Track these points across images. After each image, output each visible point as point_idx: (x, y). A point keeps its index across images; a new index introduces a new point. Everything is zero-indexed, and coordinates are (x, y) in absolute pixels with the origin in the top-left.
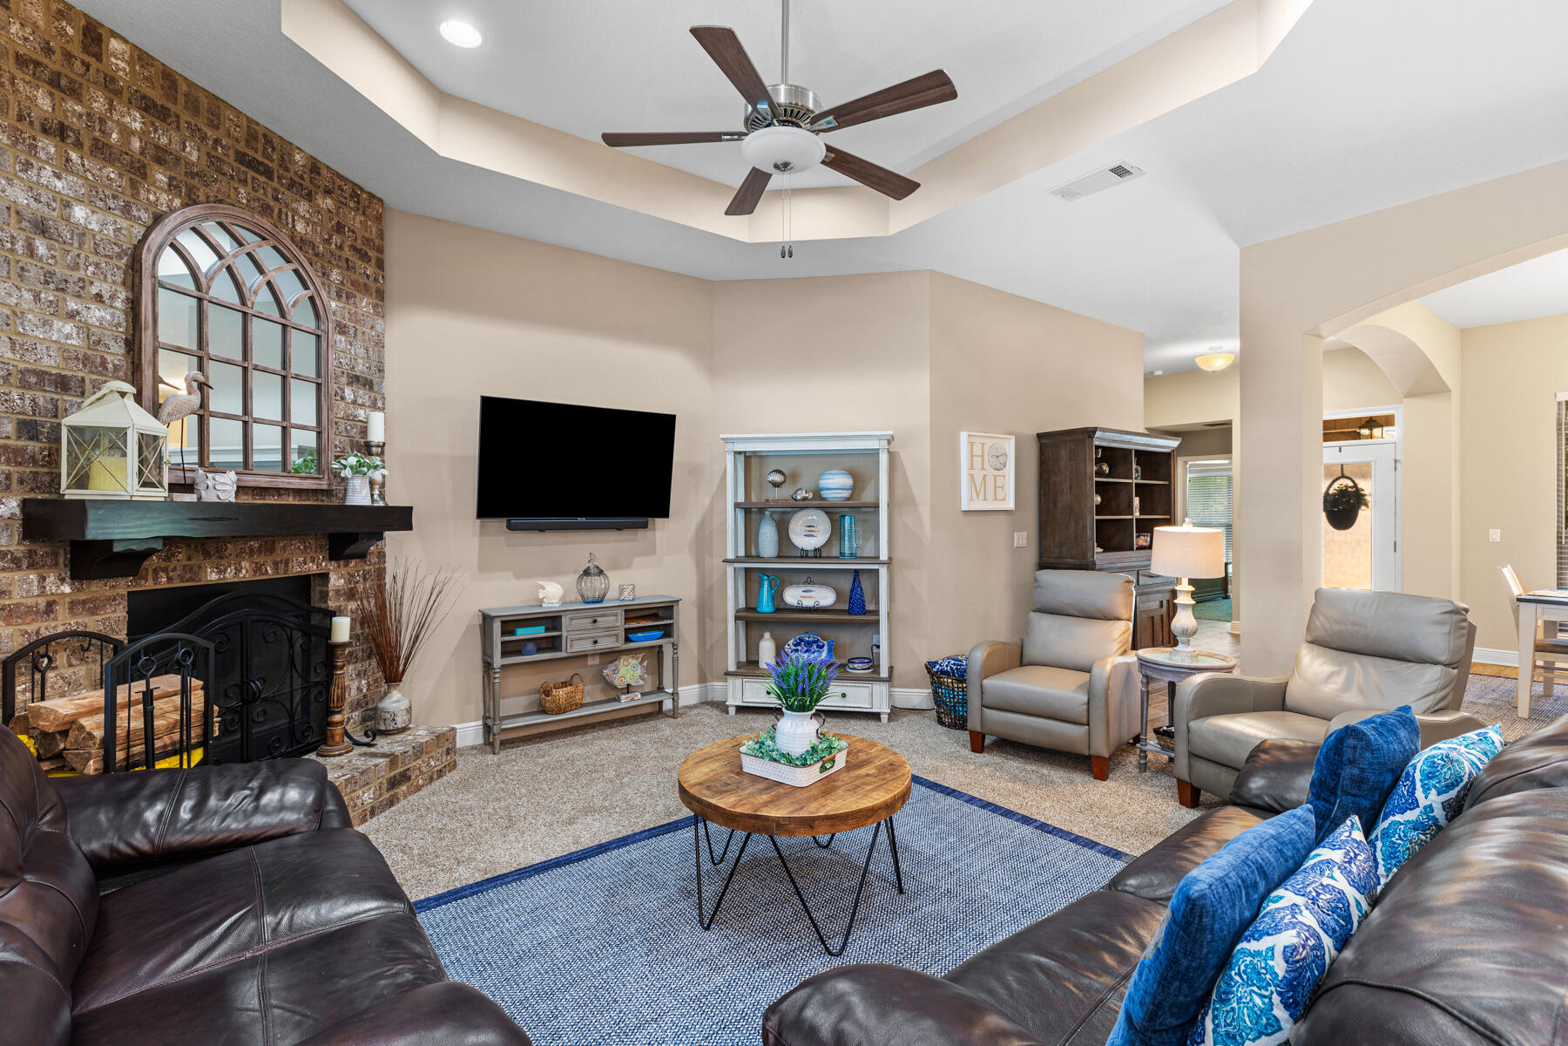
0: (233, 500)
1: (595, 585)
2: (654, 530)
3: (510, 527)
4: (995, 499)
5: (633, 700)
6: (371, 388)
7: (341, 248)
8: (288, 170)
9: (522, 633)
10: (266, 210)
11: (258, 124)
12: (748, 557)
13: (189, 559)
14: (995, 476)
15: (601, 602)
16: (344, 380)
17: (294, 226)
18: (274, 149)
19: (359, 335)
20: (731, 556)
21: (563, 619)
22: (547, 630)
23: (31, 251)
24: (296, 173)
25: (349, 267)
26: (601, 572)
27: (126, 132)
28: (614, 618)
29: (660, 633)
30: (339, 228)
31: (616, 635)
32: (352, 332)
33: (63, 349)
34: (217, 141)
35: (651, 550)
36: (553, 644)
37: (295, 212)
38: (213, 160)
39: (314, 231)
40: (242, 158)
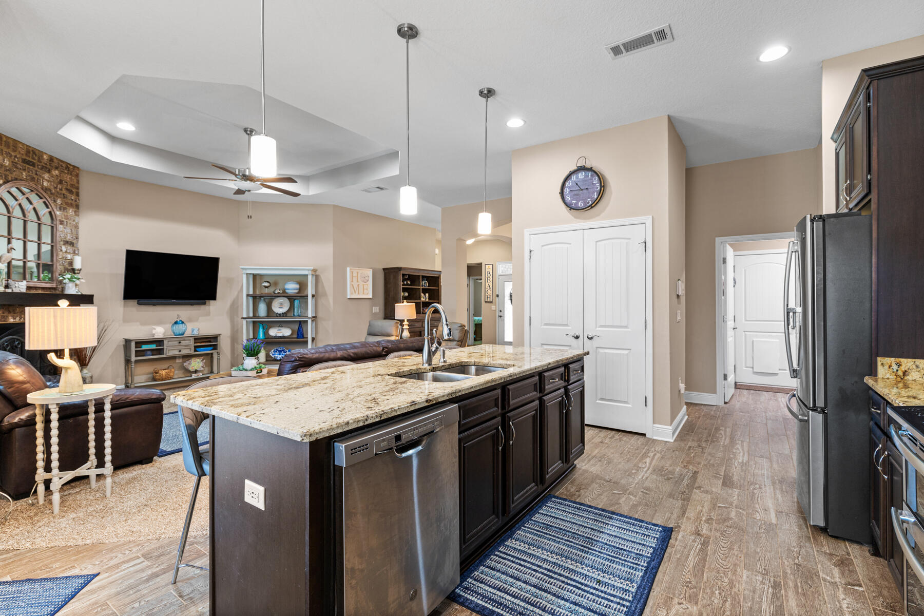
0: (25, 292)
1: (180, 328)
2: (209, 305)
3: (139, 304)
4: (363, 294)
5: (198, 376)
6: (73, 246)
7: (61, 190)
8: (41, 162)
9: (145, 347)
10: (33, 179)
11: (30, 147)
12: (254, 316)
13: (3, 313)
14: (363, 285)
15: (183, 335)
16: (62, 243)
17: (43, 184)
18: (36, 155)
19: (68, 224)
20: (245, 316)
21: (165, 342)
22: (156, 346)
24: (44, 163)
25: (64, 197)
26: (183, 323)
28: (189, 341)
29: (211, 348)
30: (61, 182)
31: (190, 348)
32: (65, 223)
34: (15, 156)
35: (208, 314)
36: (160, 351)
37: (43, 178)
38: (14, 164)
39: (51, 184)
40: (24, 161)
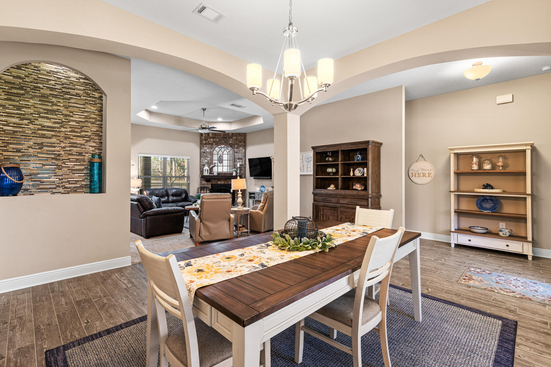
0: (217, 175)
3: (254, 178)
4: (307, 171)
6: (242, 159)
9: (252, 195)
10: (226, 142)
14: (307, 165)
16: (237, 159)
18: (227, 135)
19: (240, 153)
21: (255, 194)
23: (204, 155)
25: (238, 144)
26: (264, 187)
27: (211, 141)
30: (237, 140)
33: (206, 162)
36: (254, 198)
37: (230, 141)
38: (220, 140)
39: (233, 142)
40: (223, 138)
